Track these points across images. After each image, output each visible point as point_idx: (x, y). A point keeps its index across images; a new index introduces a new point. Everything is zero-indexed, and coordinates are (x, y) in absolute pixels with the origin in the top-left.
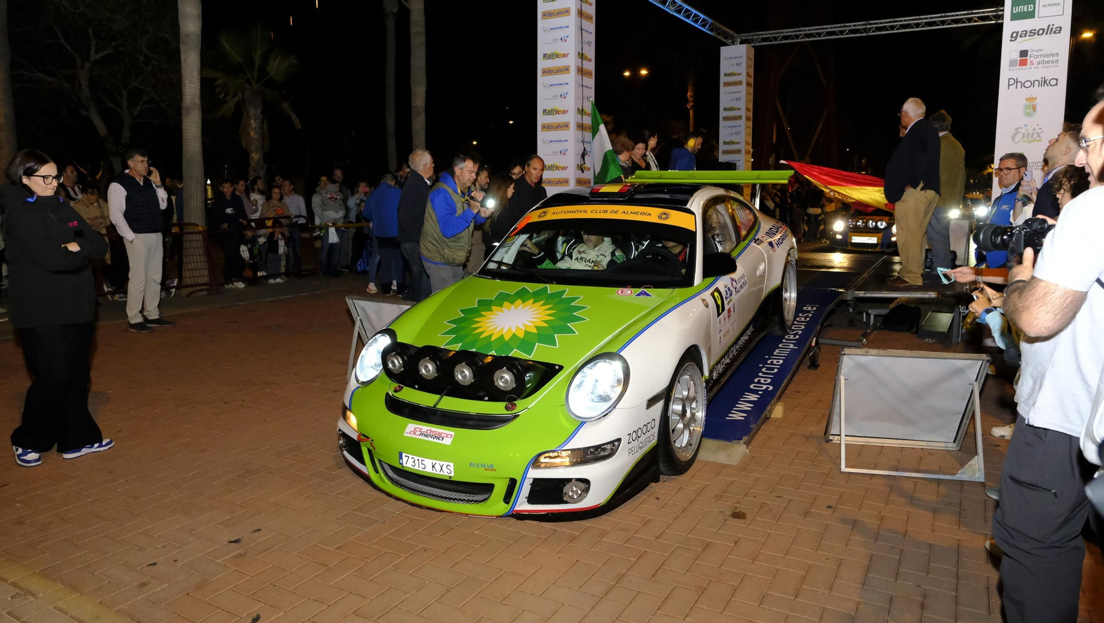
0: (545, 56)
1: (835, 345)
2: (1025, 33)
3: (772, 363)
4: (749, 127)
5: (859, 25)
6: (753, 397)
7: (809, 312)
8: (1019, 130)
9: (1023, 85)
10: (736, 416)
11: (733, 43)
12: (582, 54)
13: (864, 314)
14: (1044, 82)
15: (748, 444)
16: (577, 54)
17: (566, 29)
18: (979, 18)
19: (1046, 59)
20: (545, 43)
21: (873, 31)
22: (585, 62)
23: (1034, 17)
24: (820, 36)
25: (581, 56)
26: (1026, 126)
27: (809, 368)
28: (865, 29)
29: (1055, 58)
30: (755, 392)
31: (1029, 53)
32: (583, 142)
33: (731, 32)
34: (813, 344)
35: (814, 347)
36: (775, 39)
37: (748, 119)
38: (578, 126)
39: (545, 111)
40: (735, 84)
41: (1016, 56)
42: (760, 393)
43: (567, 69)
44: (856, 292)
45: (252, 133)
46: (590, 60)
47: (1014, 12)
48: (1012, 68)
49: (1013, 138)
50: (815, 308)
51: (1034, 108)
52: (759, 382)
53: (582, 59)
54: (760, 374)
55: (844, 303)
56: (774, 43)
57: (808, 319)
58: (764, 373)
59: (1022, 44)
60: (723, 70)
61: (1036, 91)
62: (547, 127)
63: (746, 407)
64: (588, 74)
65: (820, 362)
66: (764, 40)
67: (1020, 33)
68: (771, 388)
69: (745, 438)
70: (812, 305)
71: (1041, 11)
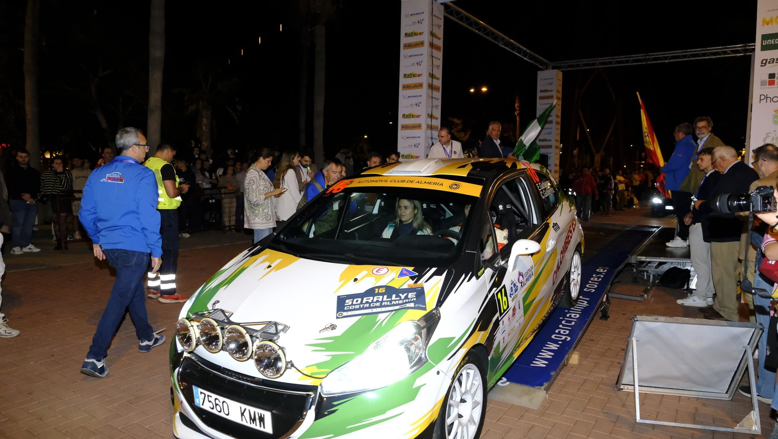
0: (405, 75)
1: (621, 299)
2: (772, 61)
3: (570, 317)
4: (557, 129)
5: (641, 56)
6: (554, 347)
7: (601, 273)
8: (769, 135)
9: (772, 100)
10: (540, 363)
11: (547, 69)
12: (432, 74)
13: (645, 273)
15: (547, 389)
16: (428, 74)
17: (421, 56)
18: (731, 51)
20: (406, 65)
21: (651, 61)
22: (434, 80)
24: (611, 64)
25: (432, 76)
26: (775, 131)
27: (601, 318)
28: (645, 60)
30: (555, 342)
32: (432, 138)
33: (545, 60)
34: (604, 300)
35: (605, 302)
36: (578, 66)
37: (557, 123)
38: (428, 127)
39: (404, 115)
40: (549, 97)
41: (766, 78)
42: (560, 342)
43: (421, 85)
44: (639, 257)
45: (204, 128)
46: (438, 79)
47: (764, 44)
48: (763, 87)
50: (606, 271)
52: (559, 333)
53: (432, 78)
54: (561, 326)
55: (630, 265)
56: (577, 68)
57: (600, 279)
58: (564, 325)
59: (771, 69)
60: (539, 88)
62: (405, 127)
63: (548, 355)
64: (437, 89)
65: (610, 314)
66: (570, 66)
67: (768, 61)
68: (569, 339)
69: (546, 384)
70: (603, 267)
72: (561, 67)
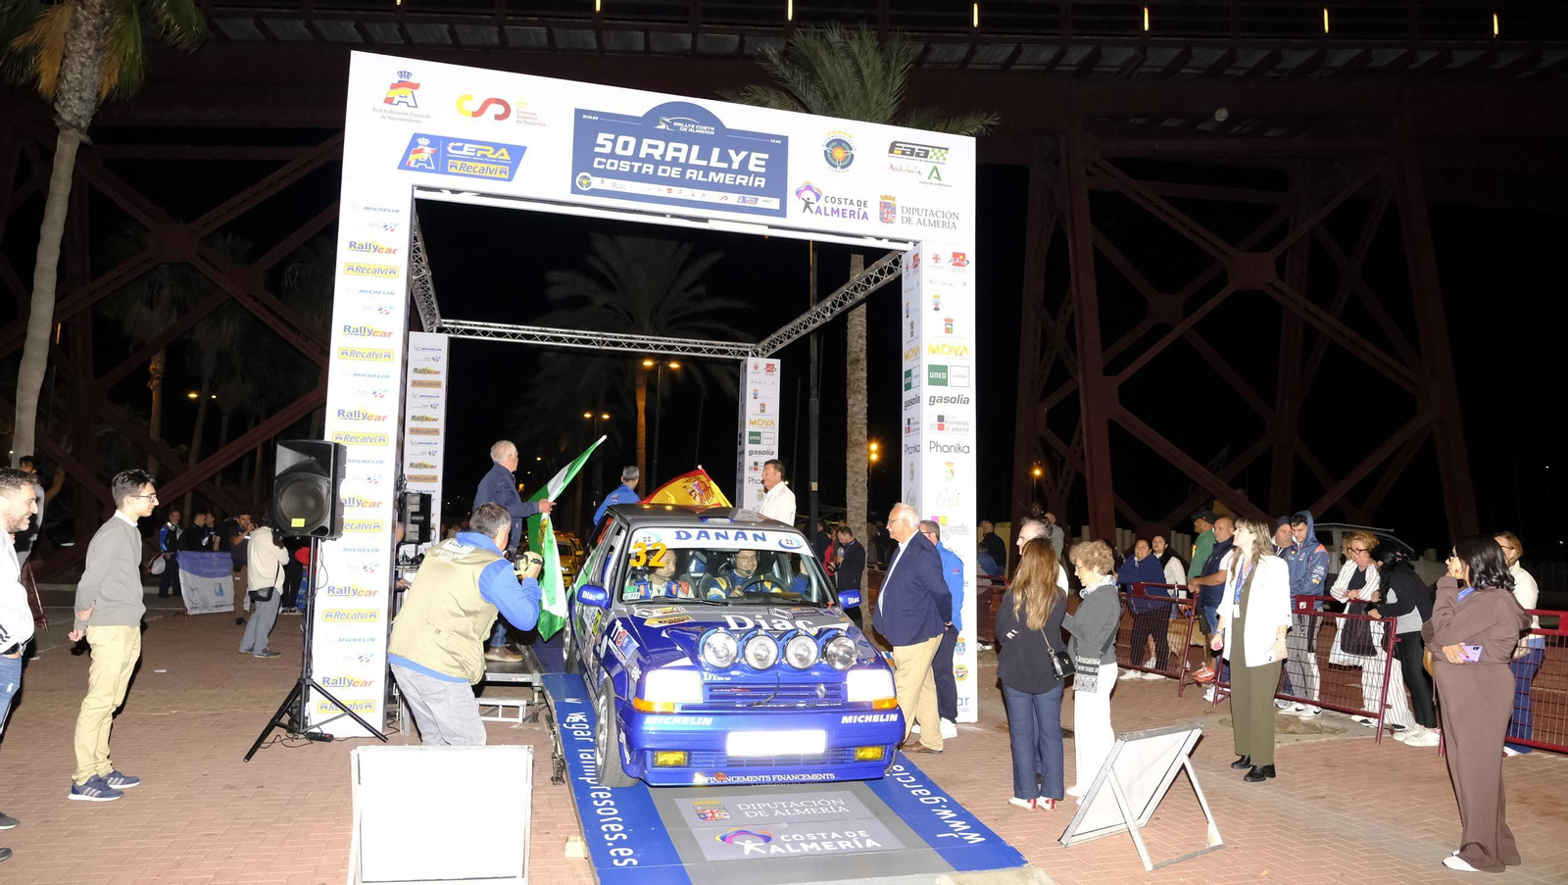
0: (347, 329)
2: (941, 400)
5: (591, 335)
8: (941, 494)
14: (959, 449)
17: (388, 295)
19: (959, 427)
20: (346, 308)
21: (607, 345)
23: (947, 385)
29: (966, 427)
31: (945, 419)
40: (430, 384)
41: (935, 421)
43: (388, 355)
47: (931, 377)
48: (932, 431)
49: (937, 500)
51: (953, 472)
52: (921, 795)
56: (482, 338)
59: (940, 409)
61: (953, 456)
63: (960, 825)
66: (469, 332)
67: (937, 398)
68: (943, 799)
71: (952, 380)
72: (453, 330)
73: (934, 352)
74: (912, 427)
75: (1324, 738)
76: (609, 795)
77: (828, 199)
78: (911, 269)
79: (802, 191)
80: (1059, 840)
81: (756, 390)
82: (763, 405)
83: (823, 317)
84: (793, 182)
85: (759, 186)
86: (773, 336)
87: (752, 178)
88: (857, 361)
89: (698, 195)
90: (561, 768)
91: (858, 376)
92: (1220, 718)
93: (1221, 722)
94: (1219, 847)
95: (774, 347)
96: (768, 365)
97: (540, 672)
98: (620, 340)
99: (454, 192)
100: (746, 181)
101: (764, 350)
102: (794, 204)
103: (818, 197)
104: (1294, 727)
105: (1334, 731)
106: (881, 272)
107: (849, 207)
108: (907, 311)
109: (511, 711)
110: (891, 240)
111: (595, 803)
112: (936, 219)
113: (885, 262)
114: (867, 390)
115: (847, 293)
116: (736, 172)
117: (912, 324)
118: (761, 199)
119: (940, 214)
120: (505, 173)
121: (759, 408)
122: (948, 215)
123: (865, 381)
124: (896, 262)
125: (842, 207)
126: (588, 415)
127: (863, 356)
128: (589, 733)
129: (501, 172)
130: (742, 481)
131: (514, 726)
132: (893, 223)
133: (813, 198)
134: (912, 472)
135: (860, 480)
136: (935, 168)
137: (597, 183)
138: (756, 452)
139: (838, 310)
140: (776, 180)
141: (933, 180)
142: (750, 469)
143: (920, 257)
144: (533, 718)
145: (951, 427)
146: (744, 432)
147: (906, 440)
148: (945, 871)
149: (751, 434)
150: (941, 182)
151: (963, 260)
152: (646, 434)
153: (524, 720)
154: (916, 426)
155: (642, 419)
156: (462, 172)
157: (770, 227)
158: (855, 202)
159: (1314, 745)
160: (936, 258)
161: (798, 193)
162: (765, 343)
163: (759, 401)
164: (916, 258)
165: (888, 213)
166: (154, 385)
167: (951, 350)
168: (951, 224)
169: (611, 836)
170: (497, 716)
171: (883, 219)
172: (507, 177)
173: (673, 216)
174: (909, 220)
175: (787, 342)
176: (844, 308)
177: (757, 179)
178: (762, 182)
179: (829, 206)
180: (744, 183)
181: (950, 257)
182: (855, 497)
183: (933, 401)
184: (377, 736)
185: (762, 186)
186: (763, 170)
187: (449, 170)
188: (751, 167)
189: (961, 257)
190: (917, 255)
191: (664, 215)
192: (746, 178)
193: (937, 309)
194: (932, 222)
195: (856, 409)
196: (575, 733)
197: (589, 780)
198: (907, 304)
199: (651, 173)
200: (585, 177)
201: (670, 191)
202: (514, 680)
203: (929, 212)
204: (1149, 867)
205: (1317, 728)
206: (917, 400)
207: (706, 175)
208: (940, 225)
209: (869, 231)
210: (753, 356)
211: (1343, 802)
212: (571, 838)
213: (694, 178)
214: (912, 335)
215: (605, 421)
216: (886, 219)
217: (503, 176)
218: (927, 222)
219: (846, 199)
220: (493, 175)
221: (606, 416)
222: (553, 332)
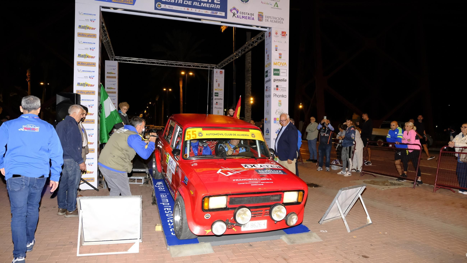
0: (79, 55)
2: (277, 80)
8: (277, 111)
9: (277, 96)
11: (112, 60)
14: (283, 96)
16: (99, 58)
17: (93, 44)
19: (283, 89)
21: (169, 65)
23: (279, 75)
24: (149, 63)
26: (279, 109)
29: (285, 89)
31: (279, 86)
32: (99, 101)
33: (114, 54)
39: (79, 84)
41: (275, 87)
43: (94, 64)
47: (274, 73)
48: (274, 90)
49: (276, 113)
51: (281, 104)
59: (277, 83)
61: (281, 98)
66: (125, 61)
71: (281, 74)
72: (119, 60)
73: (275, 65)
74: (268, 89)
75: (397, 187)
76: (170, 209)
77: (241, 13)
78: (268, 37)
79: (232, 10)
80: (319, 222)
81: (216, 79)
82: (219, 84)
83: (238, 55)
84: (229, 7)
85: (218, 8)
86: (222, 62)
87: (215, 5)
88: (248, 71)
89: (198, 11)
90: (154, 200)
91: (249, 75)
92: (364, 180)
93: (364, 182)
94: (371, 224)
95: (222, 65)
96: (220, 72)
97: (148, 168)
98: (173, 63)
99: (115, 9)
100: (214, 6)
101: (219, 66)
102: (230, 14)
103: (238, 12)
104: (387, 183)
105: (399, 185)
106: (258, 39)
107: (248, 16)
108: (267, 51)
109: (140, 180)
110: (262, 27)
111: (166, 212)
112: (276, 20)
113: (259, 36)
114: (251, 80)
115: (246, 47)
116: (210, 3)
117: (268, 55)
118: (219, 12)
119: (278, 19)
120: (132, 2)
121: (218, 85)
122: (280, 19)
123: (251, 77)
124: (263, 36)
125: (245, 16)
126: (165, 89)
127: (250, 69)
128: (164, 188)
129: (130, 2)
130: (212, 108)
131: (141, 185)
132: (262, 21)
133: (236, 13)
134: (268, 104)
135: (249, 108)
136: (276, 3)
137: (163, 6)
138: (217, 99)
139: (243, 52)
140: (224, 7)
141: (275, 7)
142: (215, 104)
143: (271, 33)
144: (147, 183)
145: (280, 89)
146: (213, 92)
147: (266, 93)
148: (283, 234)
149: (215, 93)
150: (278, 8)
151: (285, 34)
152: (183, 95)
153: (144, 183)
154: (269, 89)
155: (181, 90)
156: (117, 2)
157: (222, 22)
158: (250, 14)
159: (394, 189)
160: (276, 33)
161: (231, 11)
162: (219, 64)
163: (218, 83)
164: (270, 33)
165: (261, 18)
166: (28, 80)
167: (281, 64)
168: (281, 22)
169: (171, 224)
170: (135, 182)
171: (259, 20)
172: (132, 4)
173: (189, 18)
174: (268, 20)
175: (227, 64)
176: (245, 52)
177: (217, 5)
178: (219, 7)
179: (241, 15)
180: (213, 7)
181: (281, 33)
182: (248, 113)
183: (275, 80)
184: (95, 189)
185: (219, 8)
186: (219, 3)
187: (112, 1)
188: (215, 2)
189: (284, 33)
190: (270, 32)
191: (186, 18)
192: (214, 5)
193: (276, 50)
194: (275, 21)
195: (248, 86)
196: (159, 188)
197: (163, 204)
198: (267, 49)
199: (181, 3)
200: (159, 4)
201: (188, 9)
202: (140, 171)
203: (274, 18)
204: (349, 231)
205: (393, 184)
206: (270, 80)
207: (200, 4)
208: (278, 22)
209: (254, 24)
210: (216, 68)
211: (406, 208)
212: (157, 224)
213: (196, 5)
214: (268, 59)
215: (170, 91)
216: (260, 20)
217: (131, 3)
218: (273, 21)
219: (247, 13)
220: (127, 3)
221: (170, 90)
222: (151, 61)
